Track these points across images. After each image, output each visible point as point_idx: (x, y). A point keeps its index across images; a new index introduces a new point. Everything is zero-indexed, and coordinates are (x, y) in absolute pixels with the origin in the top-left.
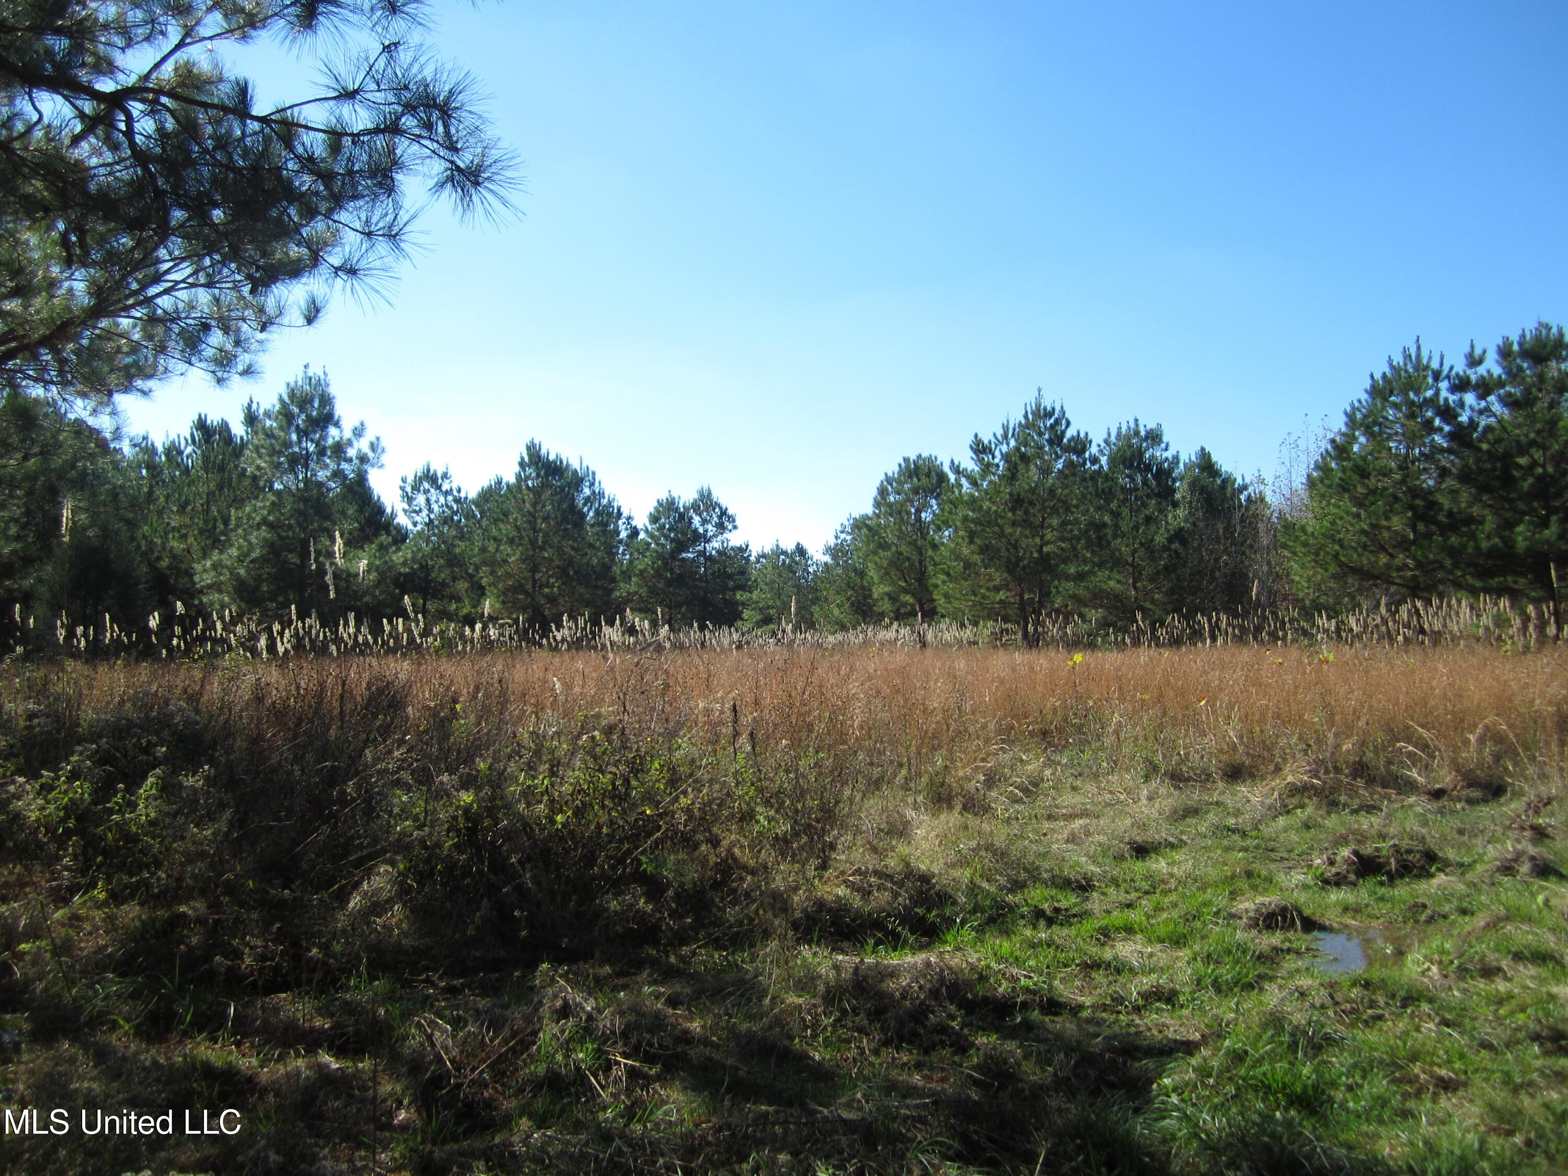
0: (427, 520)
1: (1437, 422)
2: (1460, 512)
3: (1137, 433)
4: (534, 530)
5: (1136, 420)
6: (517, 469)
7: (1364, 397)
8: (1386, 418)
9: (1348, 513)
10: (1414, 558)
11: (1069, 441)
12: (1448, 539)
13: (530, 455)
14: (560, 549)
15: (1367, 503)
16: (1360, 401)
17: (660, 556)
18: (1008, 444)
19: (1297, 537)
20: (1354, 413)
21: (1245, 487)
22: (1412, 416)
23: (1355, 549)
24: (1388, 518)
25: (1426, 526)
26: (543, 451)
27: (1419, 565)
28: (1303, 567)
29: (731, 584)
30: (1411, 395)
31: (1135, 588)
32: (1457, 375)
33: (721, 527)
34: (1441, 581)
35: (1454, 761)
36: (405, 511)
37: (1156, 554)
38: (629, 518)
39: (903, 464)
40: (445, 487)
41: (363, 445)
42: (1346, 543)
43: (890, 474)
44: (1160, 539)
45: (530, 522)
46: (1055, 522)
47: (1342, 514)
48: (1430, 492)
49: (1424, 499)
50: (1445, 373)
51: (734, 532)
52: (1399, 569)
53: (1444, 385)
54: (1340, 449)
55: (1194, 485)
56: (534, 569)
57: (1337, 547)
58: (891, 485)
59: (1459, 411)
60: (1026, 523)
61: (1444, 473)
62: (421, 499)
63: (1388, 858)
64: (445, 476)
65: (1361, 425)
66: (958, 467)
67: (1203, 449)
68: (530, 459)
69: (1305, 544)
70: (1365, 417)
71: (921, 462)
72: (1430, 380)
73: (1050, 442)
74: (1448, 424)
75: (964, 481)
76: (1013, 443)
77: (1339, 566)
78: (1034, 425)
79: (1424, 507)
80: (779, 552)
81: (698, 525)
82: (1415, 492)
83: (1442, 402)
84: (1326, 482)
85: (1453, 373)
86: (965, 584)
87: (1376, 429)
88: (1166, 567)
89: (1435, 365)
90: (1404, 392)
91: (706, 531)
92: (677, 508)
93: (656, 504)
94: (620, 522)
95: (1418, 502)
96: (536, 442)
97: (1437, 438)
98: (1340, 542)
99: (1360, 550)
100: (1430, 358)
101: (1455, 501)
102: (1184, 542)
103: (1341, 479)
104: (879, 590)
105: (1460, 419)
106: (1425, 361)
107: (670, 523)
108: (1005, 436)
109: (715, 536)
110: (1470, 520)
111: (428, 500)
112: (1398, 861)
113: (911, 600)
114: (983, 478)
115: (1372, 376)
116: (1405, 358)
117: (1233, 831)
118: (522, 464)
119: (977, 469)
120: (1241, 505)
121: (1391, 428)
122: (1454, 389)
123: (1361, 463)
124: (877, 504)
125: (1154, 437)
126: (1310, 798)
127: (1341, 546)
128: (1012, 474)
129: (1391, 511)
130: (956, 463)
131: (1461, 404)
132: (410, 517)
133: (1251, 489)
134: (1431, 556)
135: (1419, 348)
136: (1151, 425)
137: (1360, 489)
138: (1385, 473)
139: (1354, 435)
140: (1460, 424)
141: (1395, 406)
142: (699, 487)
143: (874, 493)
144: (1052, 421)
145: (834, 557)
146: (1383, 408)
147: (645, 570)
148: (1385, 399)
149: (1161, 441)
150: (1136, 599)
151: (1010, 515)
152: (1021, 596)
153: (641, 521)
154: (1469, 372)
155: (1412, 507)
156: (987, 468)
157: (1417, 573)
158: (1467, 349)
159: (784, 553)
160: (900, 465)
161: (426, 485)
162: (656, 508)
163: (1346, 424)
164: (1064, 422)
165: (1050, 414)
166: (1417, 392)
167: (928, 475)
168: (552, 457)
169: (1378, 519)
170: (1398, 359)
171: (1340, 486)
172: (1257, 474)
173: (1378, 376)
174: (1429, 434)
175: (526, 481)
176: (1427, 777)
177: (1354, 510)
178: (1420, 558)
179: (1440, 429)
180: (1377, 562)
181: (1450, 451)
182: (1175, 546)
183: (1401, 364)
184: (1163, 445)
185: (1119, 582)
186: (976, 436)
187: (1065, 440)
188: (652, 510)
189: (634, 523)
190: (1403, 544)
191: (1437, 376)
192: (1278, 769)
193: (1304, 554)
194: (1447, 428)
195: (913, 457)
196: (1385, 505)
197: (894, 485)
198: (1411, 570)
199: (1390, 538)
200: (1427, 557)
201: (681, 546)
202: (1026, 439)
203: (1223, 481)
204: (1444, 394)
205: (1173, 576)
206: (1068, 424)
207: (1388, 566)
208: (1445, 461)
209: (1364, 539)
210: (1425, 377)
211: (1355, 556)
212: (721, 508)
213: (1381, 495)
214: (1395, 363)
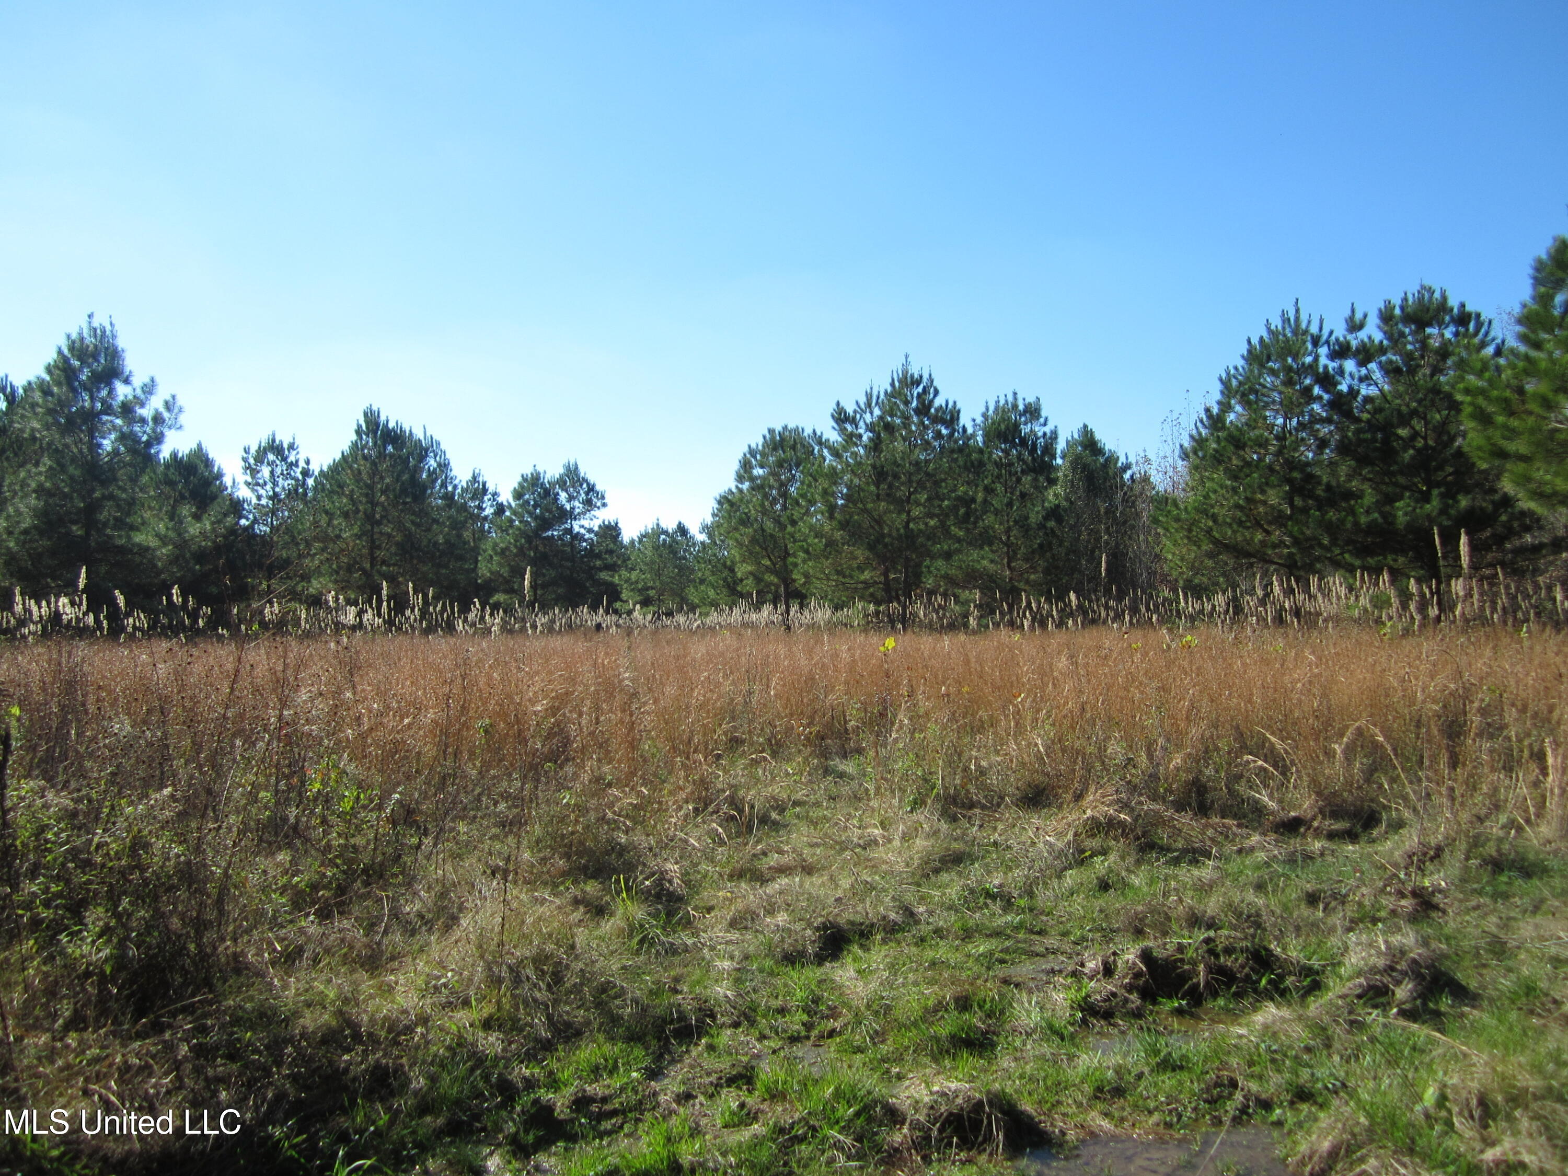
0: (271, 493)
1: (1316, 390)
2: (1339, 486)
3: (1015, 406)
4: (373, 504)
5: (1015, 394)
6: (354, 437)
7: (1240, 363)
8: (1264, 387)
9: (1222, 487)
10: (1291, 535)
11: (937, 410)
12: (1327, 512)
13: (367, 422)
14: (400, 526)
15: (1242, 475)
16: (1236, 368)
17: (523, 533)
18: (871, 413)
19: (1169, 512)
20: (1230, 380)
21: (1127, 467)
22: (1289, 383)
23: (1230, 525)
24: (1263, 492)
25: (1304, 501)
26: (383, 418)
27: (1296, 542)
28: (1175, 544)
29: (598, 563)
30: (1290, 360)
31: (1009, 566)
32: (1337, 339)
33: (589, 503)
34: (1318, 559)
35: (1314, 781)
36: (248, 484)
37: (1031, 533)
38: (495, 494)
39: (768, 436)
40: (292, 458)
41: (156, 403)
42: (1220, 519)
43: (753, 446)
44: (1035, 515)
45: (367, 495)
46: (923, 497)
47: (1216, 487)
48: (1308, 464)
49: (1302, 471)
50: (1324, 338)
51: (603, 510)
52: (1275, 546)
53: (1323, 351)
54: (1215, 421)
55: (1077, 463)
56: (373, 546)
57: (1210, 523)
58: (755, 458)
59: (1338, 378)
60: (890, 497)
61: (1323, 444)
62: (265, 471)
63: (1194, 963)
64: (291, 447)
65: (1237, 392)
66: (821, 437)
67: (1085, 426)
68: (367, 428)
69: (1177, 520)
70: (1241, 384)
71: (787, 433)
72: (1309, 346)
73: (917, 411)
74: (1327, 392)
75: (826, 452)
76: (877, 412)
77: (1214, 543)
78: (900, 393)
79: (1302, 479)
80: (659, 531)
81: (564, 502)
82: (1292, 465)
83: (1321, 370)
84: (1200, 454)
85: (1333, 338)
86: (827, 563)
87: (1252, 397)
88: (1041, 546)
89: (1314, 329)
90: (1282, 357)
91: (573, 508)
92: (543, 484)
93: (520, 479)
94: (486, 498)
95: (1296, 475)
96: (375, 408)
97: (1316, 407)
98: (1214, 518)
99: (1235, 526)
100: (1309, 322)
101: (1334, 473)
102: (1059, 520)
103: (1215, 450)
104: (742, 570)
105: (1339, 387)
106: (1304, 326)
107: (534, 499)
108: (869, 404)
109: (584, 513)
110: (1349, 495)
111: (272, 472)
112: (1210, 970)
113: (776, 580)
114: (845, 449)
115: (1249, 341)
116: (1284, 322)
117: (993, 897)
118: (358, 432)
119: (840, 439)
120: (1123, 484)
121: (1269, 396)
122: (1333, 356)
123: (1236, 433)
124: (740, 479)
125: (1033, 411)
126: (1116, 839)
127: (1215, 521)
128: (876, 446)
129: (1267, 484)
130: (819, 433)
131: (1341, 372)
132: (253, 490)
133: (1135, 468)
134: (1308, 532)
135: (1297, 311)
136: (1031, 399)
137: (1235, 462)
138: (1262, 444)
139: (1229, 403)
140: (1340, 393)
141: (1273, 372)
142: (565, 461)
143: (736, 466)
144: (920, 389)
145: (710, 536)
146: (1260, 375)
147: (507, 548)
148: (1262, 366)
149: (1038, 416)
150: (1011, 579)
151: (873, 488)
152: (886, 576)
153: (506, 497)
154: (1349, 337)
155: (1290, 481)
156: (851, 439)
157: (1293, 550)
158: (1348, 313)
159: (665, 532)
160: (764, 437)
161: (271, 457)
162: (520, 484)
163: (1222, 392)
164: (932, 390)
165: (918, 382)
166: (1295, 358)
167: (794, 448)
168: (391, 425)
169: (1254, 493)
170: (1276, 323)
171: (1214, 457)
172: (1142, 454)
173: (1255, 341)
174: (1308, 403)
175: (363, 450)
176: (1280, 801)
177: (1229, 483)
178: (1296, 534)
179: (1320, 398)
180: (1252, 539)
181: (1329, 421)
182: (1051, 524)
183: (1280, 328)
184: (1042, 420)
185: (992, 561)
186: (838, 404)
187: (933, 410)
188: (516, 485)
189: (500, 499)
190: (1279, 519)
191: (1316, 342)
192: (1078, 797)
193: (1177, 530)
194: (1326, 397)
195: (778, 428)
196: (1261, 476)
197: (758, 457)
198: (1288, 547)
199: (1266, 513)
200: (1303, 533)
201: (545, 524)
202: (891, 409)
203: (1106, 460)
204: (1323, 361)
205: (1048, 555)
206: (936, 392)
207: (1263, 543)
208: (1324, 430)
209: (1239, 514)
210: (1304, 342)
211: (1229, 533)
212: (588, 484)
213: (1257, 467)
214: (1273, 327)
